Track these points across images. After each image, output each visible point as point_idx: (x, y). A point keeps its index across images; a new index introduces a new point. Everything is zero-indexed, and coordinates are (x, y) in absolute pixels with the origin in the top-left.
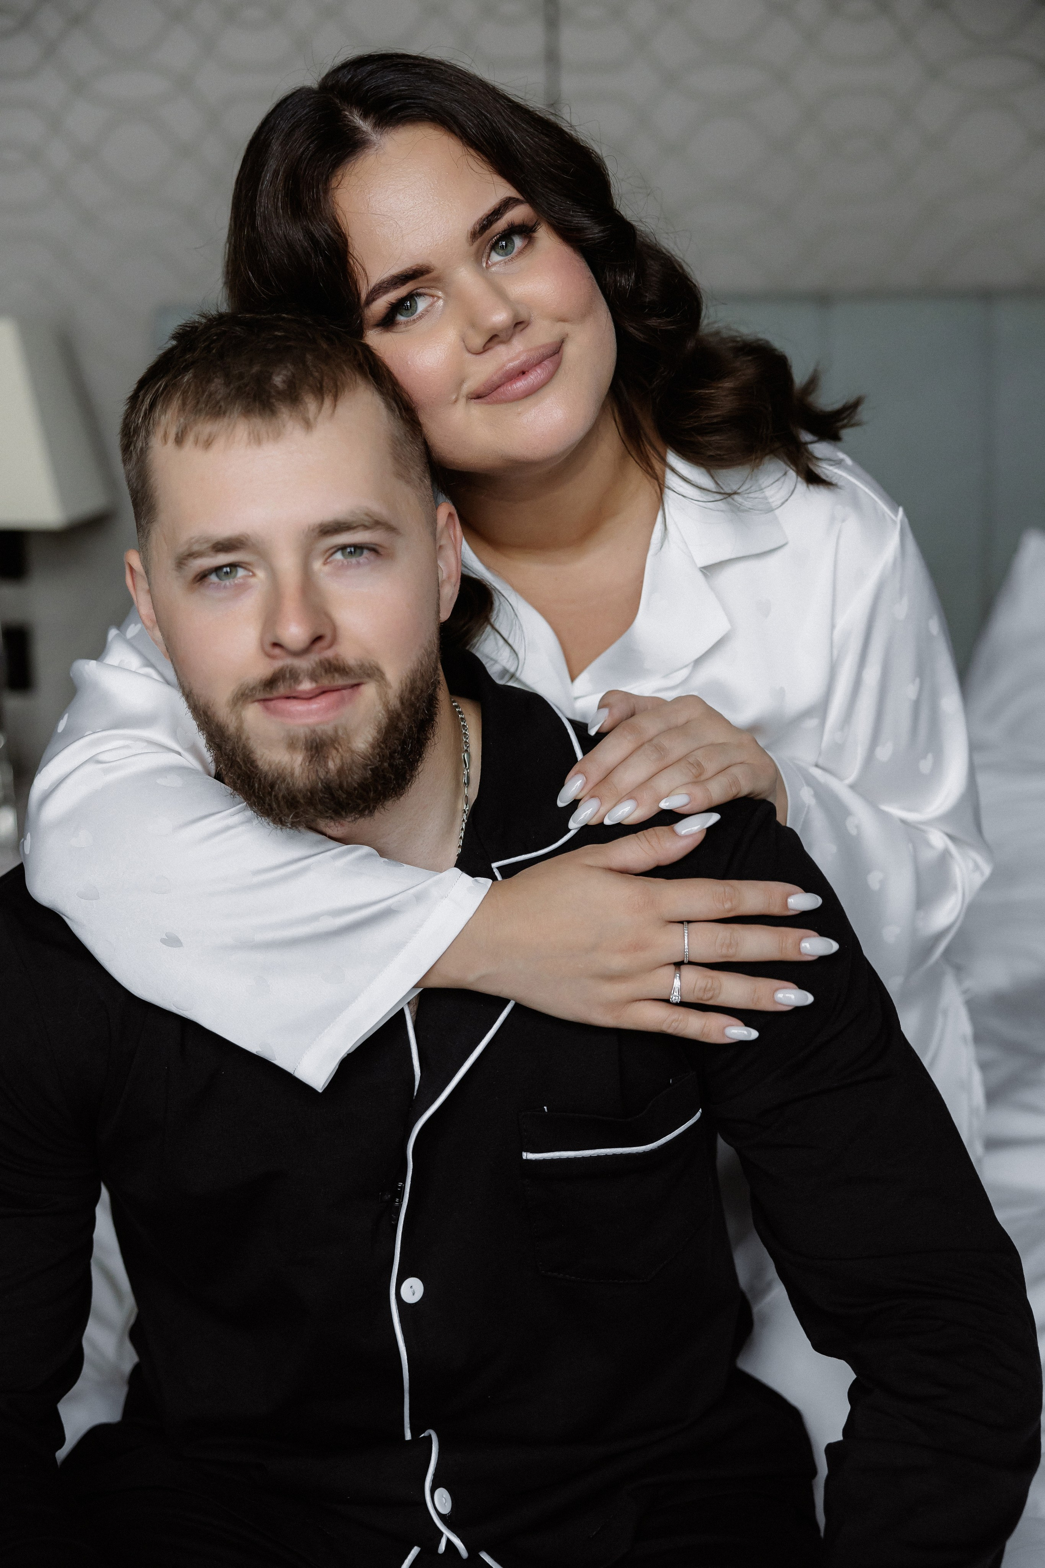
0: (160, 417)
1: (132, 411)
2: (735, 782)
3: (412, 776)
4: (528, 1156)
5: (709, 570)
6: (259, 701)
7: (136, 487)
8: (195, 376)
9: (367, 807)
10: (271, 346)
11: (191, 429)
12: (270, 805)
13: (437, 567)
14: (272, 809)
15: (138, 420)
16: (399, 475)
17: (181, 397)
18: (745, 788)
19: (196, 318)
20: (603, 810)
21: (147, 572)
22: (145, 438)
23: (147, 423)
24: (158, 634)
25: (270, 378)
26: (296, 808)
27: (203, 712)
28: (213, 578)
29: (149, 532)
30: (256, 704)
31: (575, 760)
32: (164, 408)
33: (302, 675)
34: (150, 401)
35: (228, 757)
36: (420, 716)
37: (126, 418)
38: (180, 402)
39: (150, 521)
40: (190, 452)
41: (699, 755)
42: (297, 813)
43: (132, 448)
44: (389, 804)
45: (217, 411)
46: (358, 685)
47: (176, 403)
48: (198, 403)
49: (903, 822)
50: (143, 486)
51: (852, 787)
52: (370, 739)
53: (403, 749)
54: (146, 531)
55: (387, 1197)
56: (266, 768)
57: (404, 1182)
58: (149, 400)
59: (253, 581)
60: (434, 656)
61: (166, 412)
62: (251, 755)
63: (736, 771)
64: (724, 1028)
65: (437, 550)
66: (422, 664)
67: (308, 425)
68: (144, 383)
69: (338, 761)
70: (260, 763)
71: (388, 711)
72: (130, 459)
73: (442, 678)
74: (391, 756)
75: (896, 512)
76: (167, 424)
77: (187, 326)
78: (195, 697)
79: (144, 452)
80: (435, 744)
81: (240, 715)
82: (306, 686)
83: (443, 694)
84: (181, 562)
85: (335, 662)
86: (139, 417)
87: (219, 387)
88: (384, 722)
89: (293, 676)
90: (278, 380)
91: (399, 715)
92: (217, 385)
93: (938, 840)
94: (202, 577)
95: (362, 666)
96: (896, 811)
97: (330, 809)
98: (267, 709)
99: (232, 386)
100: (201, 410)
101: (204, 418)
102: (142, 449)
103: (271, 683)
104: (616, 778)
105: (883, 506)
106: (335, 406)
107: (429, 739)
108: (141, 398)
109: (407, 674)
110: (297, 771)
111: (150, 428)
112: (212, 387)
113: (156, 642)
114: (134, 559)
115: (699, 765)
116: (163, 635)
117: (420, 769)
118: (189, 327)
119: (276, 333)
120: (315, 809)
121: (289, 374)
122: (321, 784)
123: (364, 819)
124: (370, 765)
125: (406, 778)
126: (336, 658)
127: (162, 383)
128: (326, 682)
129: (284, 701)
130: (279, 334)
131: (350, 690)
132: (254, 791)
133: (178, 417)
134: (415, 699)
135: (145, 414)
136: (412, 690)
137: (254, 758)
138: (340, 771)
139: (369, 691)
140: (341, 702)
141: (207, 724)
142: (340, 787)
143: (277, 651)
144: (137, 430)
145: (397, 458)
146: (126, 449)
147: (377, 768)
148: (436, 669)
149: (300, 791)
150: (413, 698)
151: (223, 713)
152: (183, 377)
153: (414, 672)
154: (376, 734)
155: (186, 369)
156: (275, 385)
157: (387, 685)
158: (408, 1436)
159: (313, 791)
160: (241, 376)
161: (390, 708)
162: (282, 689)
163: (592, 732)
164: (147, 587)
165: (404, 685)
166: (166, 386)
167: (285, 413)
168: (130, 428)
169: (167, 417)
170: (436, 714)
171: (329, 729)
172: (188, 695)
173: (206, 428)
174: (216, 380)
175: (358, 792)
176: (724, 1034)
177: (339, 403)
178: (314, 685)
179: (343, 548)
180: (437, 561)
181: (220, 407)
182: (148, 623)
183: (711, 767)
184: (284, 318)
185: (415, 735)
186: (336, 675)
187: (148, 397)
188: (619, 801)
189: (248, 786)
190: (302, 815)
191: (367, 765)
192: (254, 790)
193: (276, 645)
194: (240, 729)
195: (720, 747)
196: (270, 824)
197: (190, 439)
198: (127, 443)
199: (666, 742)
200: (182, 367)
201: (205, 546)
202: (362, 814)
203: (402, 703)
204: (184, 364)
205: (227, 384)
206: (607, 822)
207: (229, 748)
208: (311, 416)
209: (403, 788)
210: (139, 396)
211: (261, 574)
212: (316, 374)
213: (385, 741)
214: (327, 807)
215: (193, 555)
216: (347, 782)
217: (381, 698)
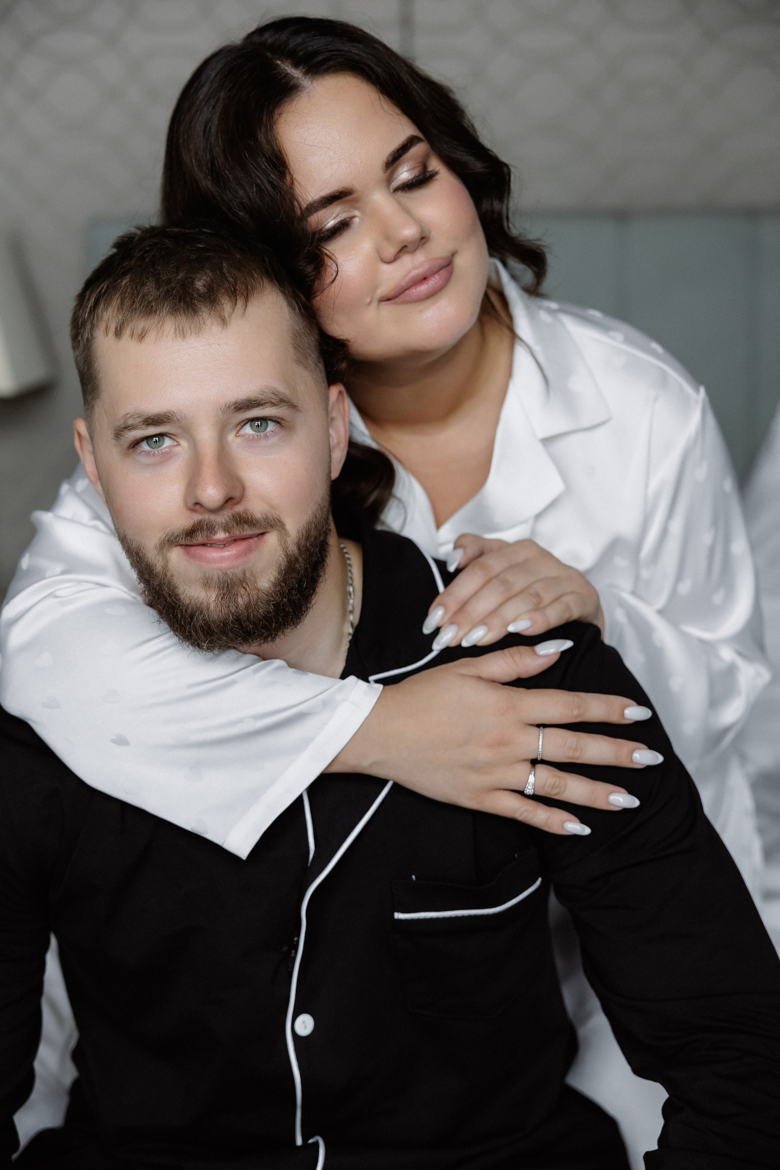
0: (102, 315)
1: (80, 308)
2: (568, 608)
3: (307, 608)
4: (398, 916)
5: (547, 441)
6: (181, 545)
7: (83, 369)
8: (131, 281)
9: (270, 635)
10: (193, 256)
11: (128, 325)
12: (190, 632)
13: (328, 436)
14: (191, 636)
15: (85, 315)
16: (299, 362)
17: (120, 297)
18: (576, 613)
19: (133, 230)
20: (461, 634)
21: (92, 438)
22: (90, 330)
23: (92, 318)
24: (100, 488)
25: (193, 283)
26: (211, 635)
27: (136, 553)
28: (145, 446)
29: (93, 407)
30: (179, 548)
31: (436, 593)
32: (106, 306)
33: (217, 527)
34: (95, 299)
35: (156, 591)
36: (314, 559)
37: (75, 313)
38: (119, 301)
39: (94, 398)
40: (127, 343)
41: (537, 587)
42: (212, 640)
43: (80, 338)
44: (288, 631)
45: (149, 310)
46: (263, 534)
47: (116, 302)
48: (133, 303)
49: (701, 641)
50: (88, 369)
51: (661, 612)
52: (272, 579)
53: (300, 586)
54: (91, 405)
55: (285, 949)
56: (187, 601)
57: (299, 936)
58: (93, 299)
59: (177, 449)
60: (325, 510)
61: (107, 309)
62: (175, 589)
63: (568, 599)
64: (564, 822)
65: (329, 421)
66: (316, 516)
67: (224, 322)
68: (90, 284)
69: (246, 598)
70: (182, 597)
71: (287, 555)
72: (78, 347)
73: (332, 526)
74: (290, 593)
75: (697, 391)
76: (109, 319)
77: (125, 237)
78: (129, 541)
79: (89, 342)
80: (326, 581)
81: (166, 556)
82: (221, 535)
83: (333, 540)
84: (118, 433)
85: (244, 515)
86: (86, 313)
87: (151, 289)
88: (284, 564)
89: (211, 528)
90: (199, 284)
91: (297, 560)
92: (150, 288)
93: (727, 654)
94: (136, 444)
95: (266, 519)
96: (694, 631)
97: (240, 637)
98: (188, 553)
99: (161, 290)
100: (136, 309)
101: (139, 316)
102: (87, 339)
103: (191, 532)
104: (470, 608)
105: (688, 388)
106: (246, 306)
107: (321, 576)
108: (87, 297)
109: (303, 525)
110: (212, 606)
111: (94, 322)
112: (146, 289)
113: (99, 494)
114: (81, 426)
115: (538, 595)
116: (103, 490)
117: (313, 602)
118: (126, 237)
119: (198, 245)
120: (227, 636)
121: (209, 279)
122: (232, 617)
123: (267, 643)
124: (273, 601)
125: (302, 610)
126: (246, 511)
127: (105, 285)
128: (237, 532)
129: (201, 547)
130: (201, 246)
131: (255, 539)
132: (177, 620)
133: (117, 314)
134: (310, 545)
135: (90, 310)
136: (308, 538)
137: (178, 592)
138: (248, 606)
139: (272, 539)
140: (249, 550)
141: (138, 562)
142: (248, 619)
143: (198, 507)
144: (84, 322)
145: (297, 347)
146: (75, 337)
147: (278, 603)
148: (327, 520)
149: (214, 622)
150: (308, 544)
151: (152, 555)
152: (121, 281)
153: (310, 523)
154: (277, 575)
155: (124, 274)
156: (197, 288)
157: (287, 534)
158: (299, 1141)
159: (225, 623)
160: (169, 282)
161: (289, 553)
162: (200, 538)
163: (452, 568)
164: (91, 449)
165: (300, 534)
166: (108, 288)
167: (205, 312)
168: (78, 321)
169: (108, 313)
170: (326, 556)
171: (238, 572)
172: (123, 540)
173: (140, 324)
174: (148, 283)
175: (263, 622)
176: (563, 827)
177: (250, 304)
178: (227, 535)
179: (252, 420)
180: (329, 431)
181: (152, 307)
182: (93, 478)
183: (547, 597)
184: (205, 232)
185: (309, 575)
186: (246, 526)
187: (93, 297)
188: (474, 626)
189: (172, 615)
190: (216, 641)
191: (270, 601)
192: (178, 618)
193: (197, 504)
194: (165, 567)
195: (554, 581)
196: (190, 646)
197: (127, 332)
198: (76, 333)
199: (510, 578)
200: (121, 272)
201: (138, 420)
202: (265, 639)
203: (299, 549)
204: (123, 270)
205: (158, 287)
206: (465, 644)
207: (156, 583)
208: (226, 314)
209: (300, 618)
210: (85, 296)
211: (184, 444)
212: (231, 280)
213: (285, 580)
214: (237, 635)
215: (128, 428)
216: (254, 614)
217: (281, 545)
